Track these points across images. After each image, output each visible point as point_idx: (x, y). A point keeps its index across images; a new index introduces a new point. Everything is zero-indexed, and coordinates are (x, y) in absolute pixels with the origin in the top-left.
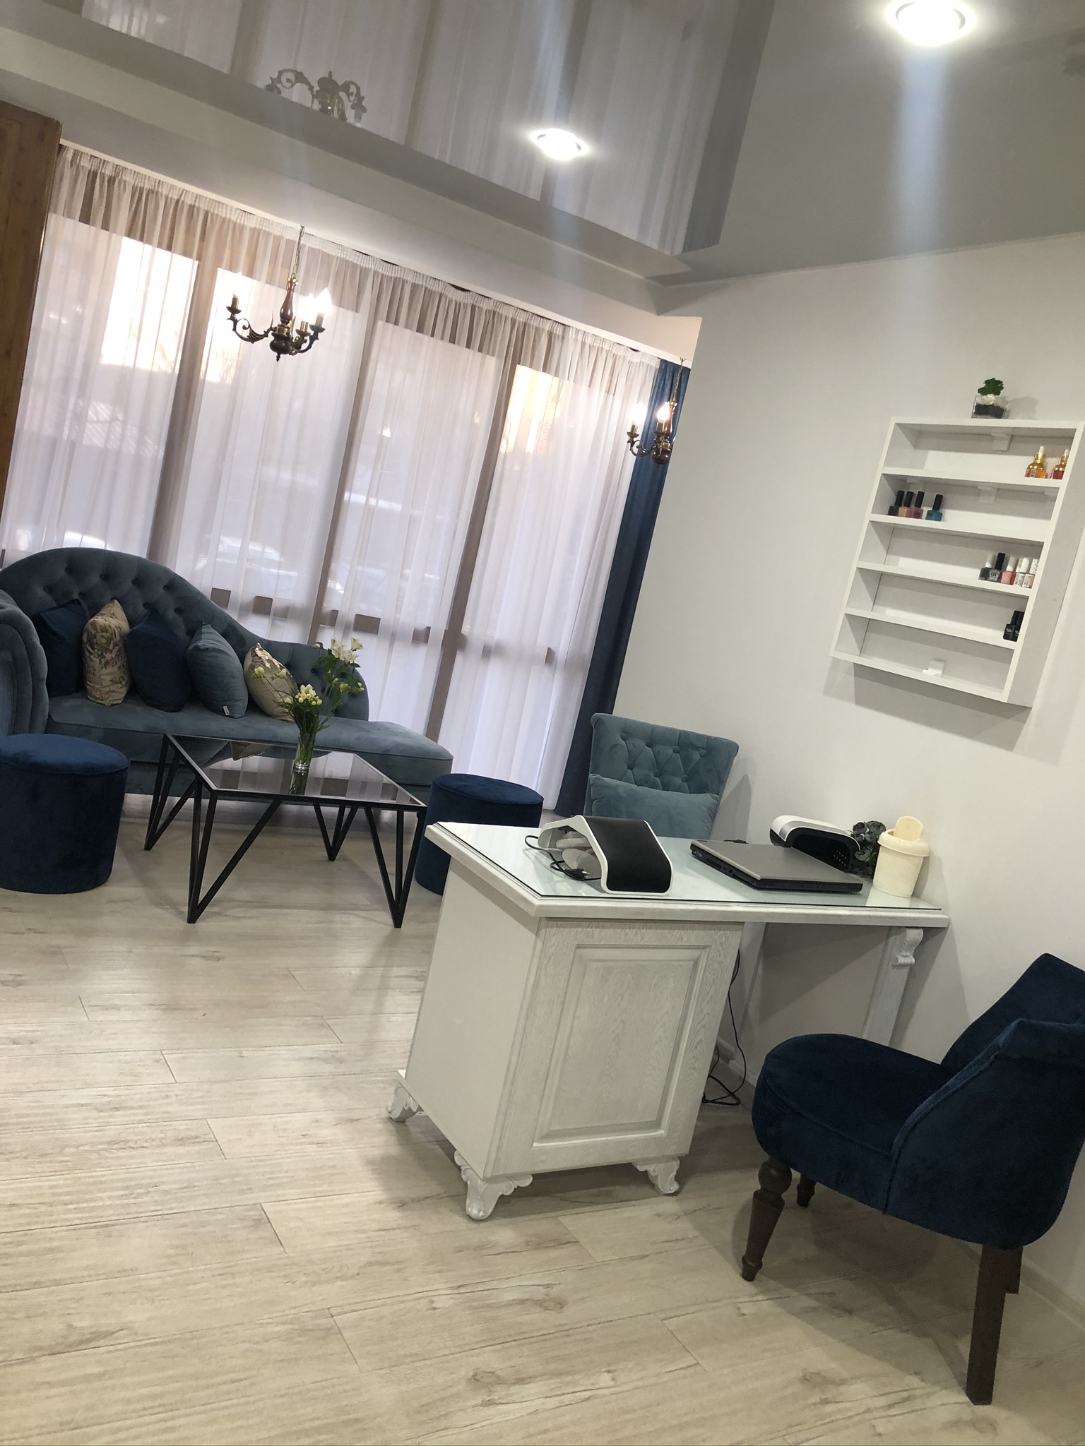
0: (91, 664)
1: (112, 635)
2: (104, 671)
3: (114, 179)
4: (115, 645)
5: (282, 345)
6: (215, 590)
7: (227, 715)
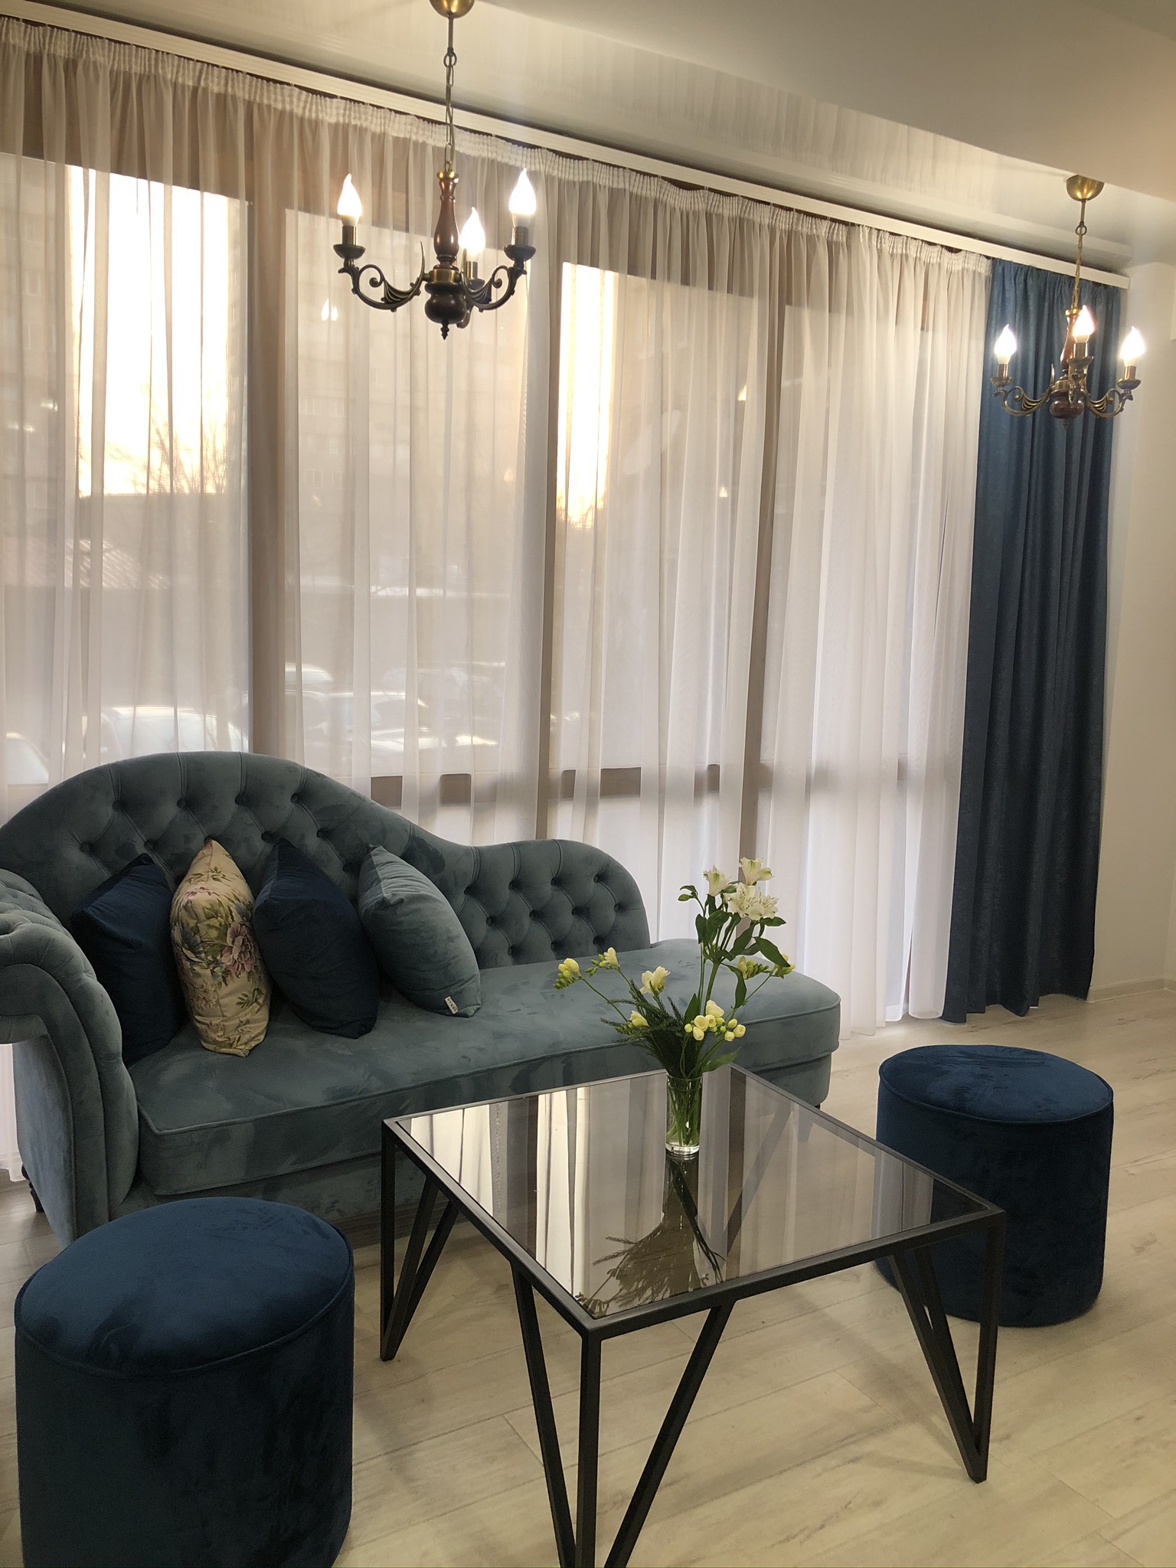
0: (199, 981)
1: (227, 917)
2: (225, 990)
3: (75, 63)
4: (235, 935)
5: (450, 304)
6: (376, 781)
7: (454, 1013)
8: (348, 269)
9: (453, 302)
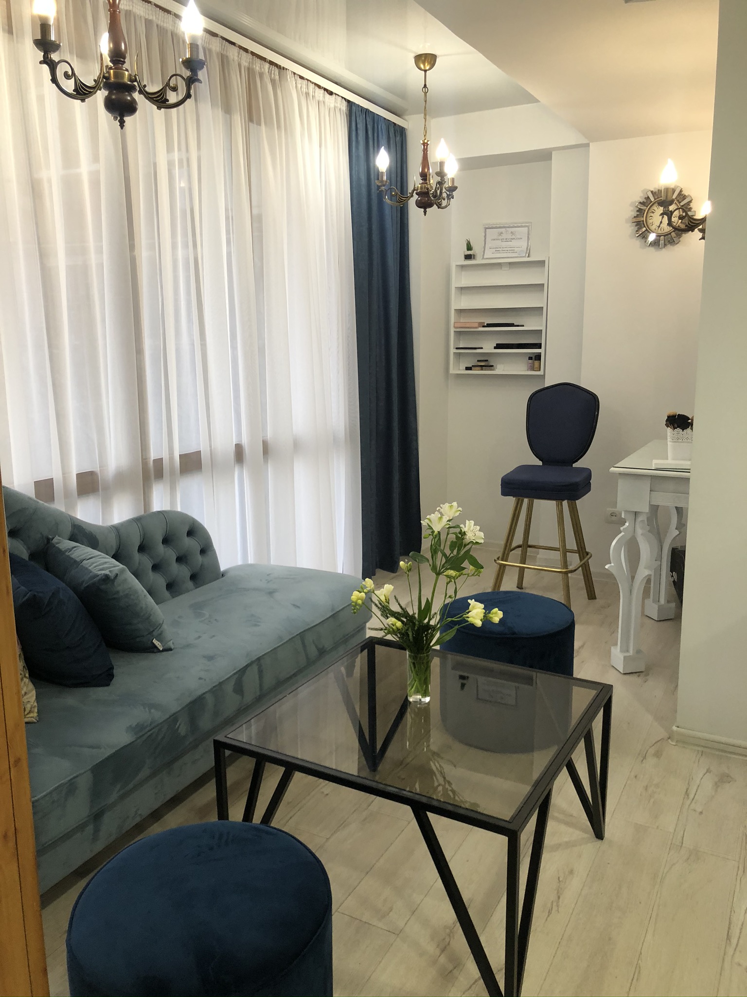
5: (128, 100)
6: (37, 484)
7: (161, 649)
8: (47, 61)
9: (129, 98)
